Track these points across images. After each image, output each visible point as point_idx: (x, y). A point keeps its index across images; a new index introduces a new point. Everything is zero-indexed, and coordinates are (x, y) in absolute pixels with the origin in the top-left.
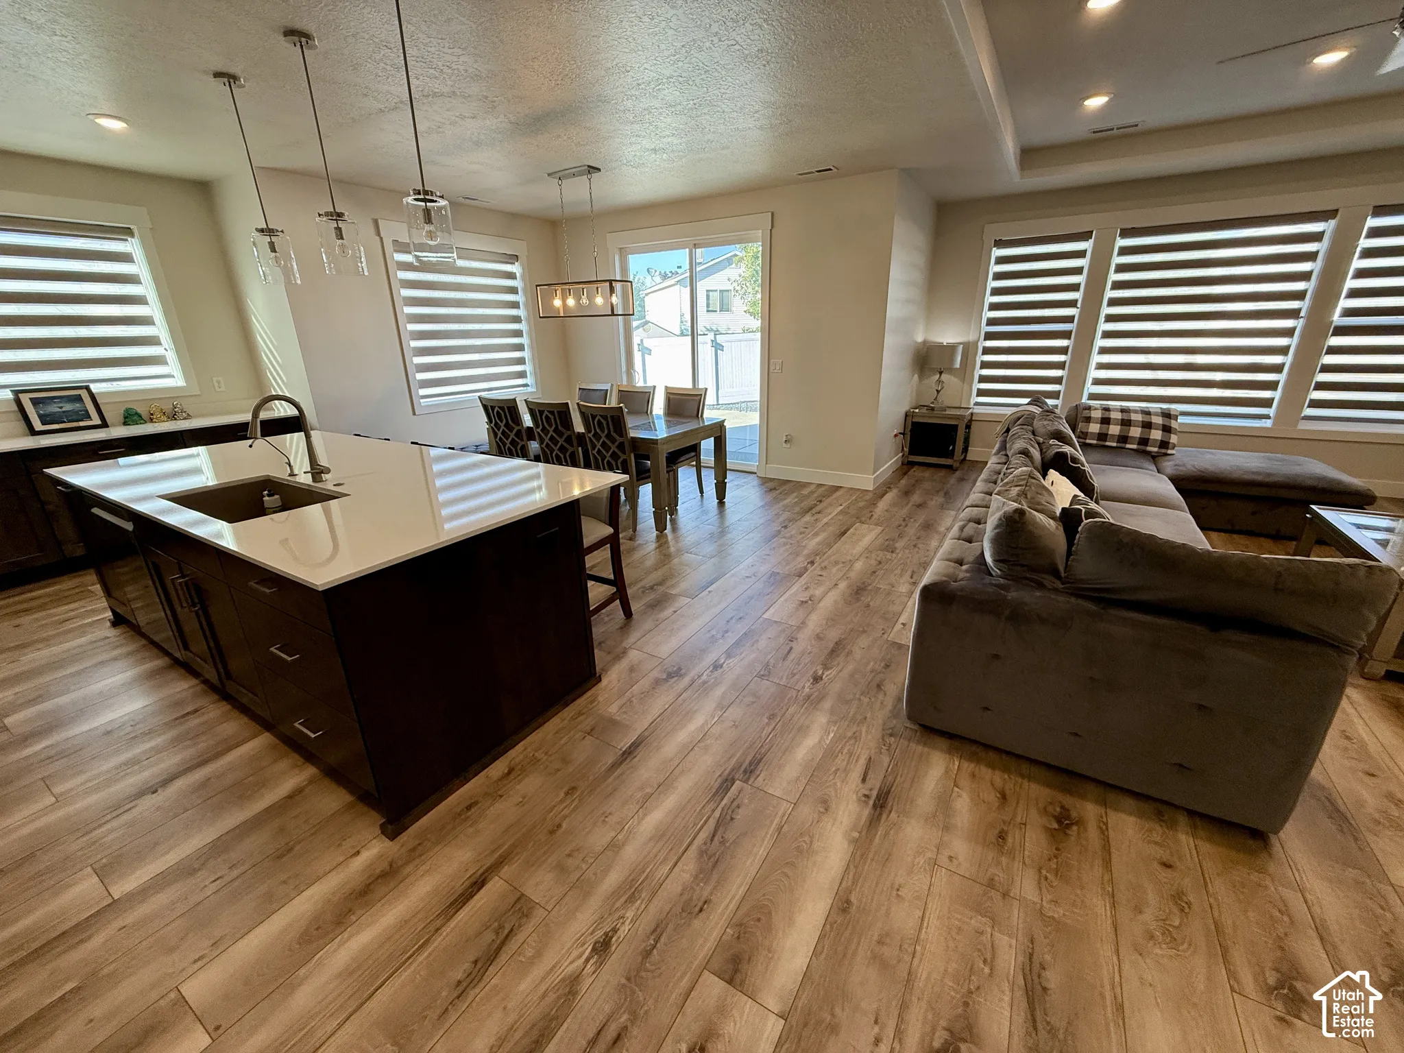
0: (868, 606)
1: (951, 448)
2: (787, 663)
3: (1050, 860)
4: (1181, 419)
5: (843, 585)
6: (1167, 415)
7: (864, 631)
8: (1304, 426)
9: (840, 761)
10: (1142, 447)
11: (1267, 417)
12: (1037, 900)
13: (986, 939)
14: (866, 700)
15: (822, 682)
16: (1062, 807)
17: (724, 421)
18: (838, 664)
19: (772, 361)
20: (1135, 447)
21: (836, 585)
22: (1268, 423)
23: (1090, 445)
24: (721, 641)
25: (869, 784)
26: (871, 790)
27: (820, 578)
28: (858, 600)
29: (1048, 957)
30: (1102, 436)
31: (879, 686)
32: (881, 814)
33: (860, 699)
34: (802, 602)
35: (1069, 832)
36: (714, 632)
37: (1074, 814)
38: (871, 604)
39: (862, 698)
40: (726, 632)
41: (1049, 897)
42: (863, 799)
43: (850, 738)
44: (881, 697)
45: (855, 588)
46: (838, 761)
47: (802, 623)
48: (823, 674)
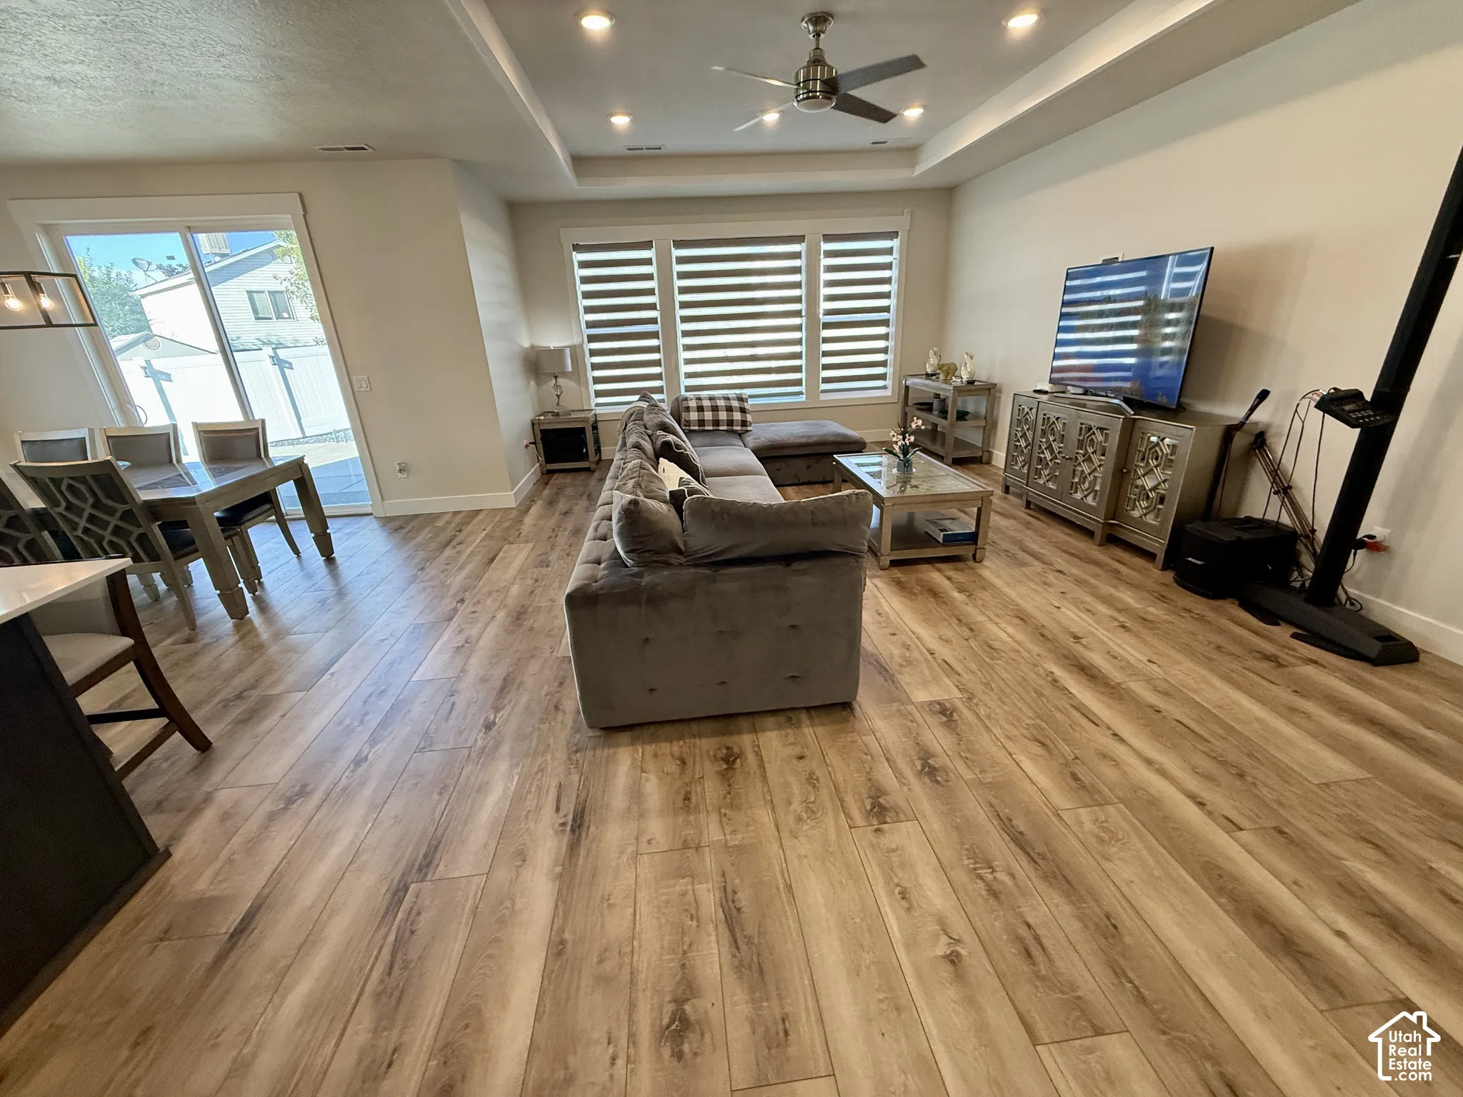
0: (531, 629)
1: (584, 451)
2: (451, 722)
3: (725, 798)
4: (751, 401)
5: (501, 615)
6: (740, 399)
7: (532, 656)
8: (824, 397)
9: (530, 803)
10: (730, 428)
11: (801, 393)
12: (721, 837)
13: (690, 897)
14: (545, 727)
15: (496, 728)
16: (728, 748)
17: (302, 458)
18: (510, 701)
19: (354, 378)
20: (725, 428)
21: (494, 617)
22: (803, 398)
23: (694, 431)
24: (360, 729)
25: (562, 813)
26: (565, 816)
27: (473, 615)
28: (520, 626)
29: (737, 881)
30: (701, 422)
31: (556, 708)
32: (580, 835)
33: (539, 729)
34: (458, 647)
35: (734, 767)
36: (347, 722)
37: (736, 750)
38: (534, 626)
39: (542, 726)
40: (366, 714)
41: (730, 829)
42: (561, 828)
43: (537, 773)
44: (560, 717)
45: (515, 614)
46: (528, 803)
47: (461, 672)
48: (495, 718)
